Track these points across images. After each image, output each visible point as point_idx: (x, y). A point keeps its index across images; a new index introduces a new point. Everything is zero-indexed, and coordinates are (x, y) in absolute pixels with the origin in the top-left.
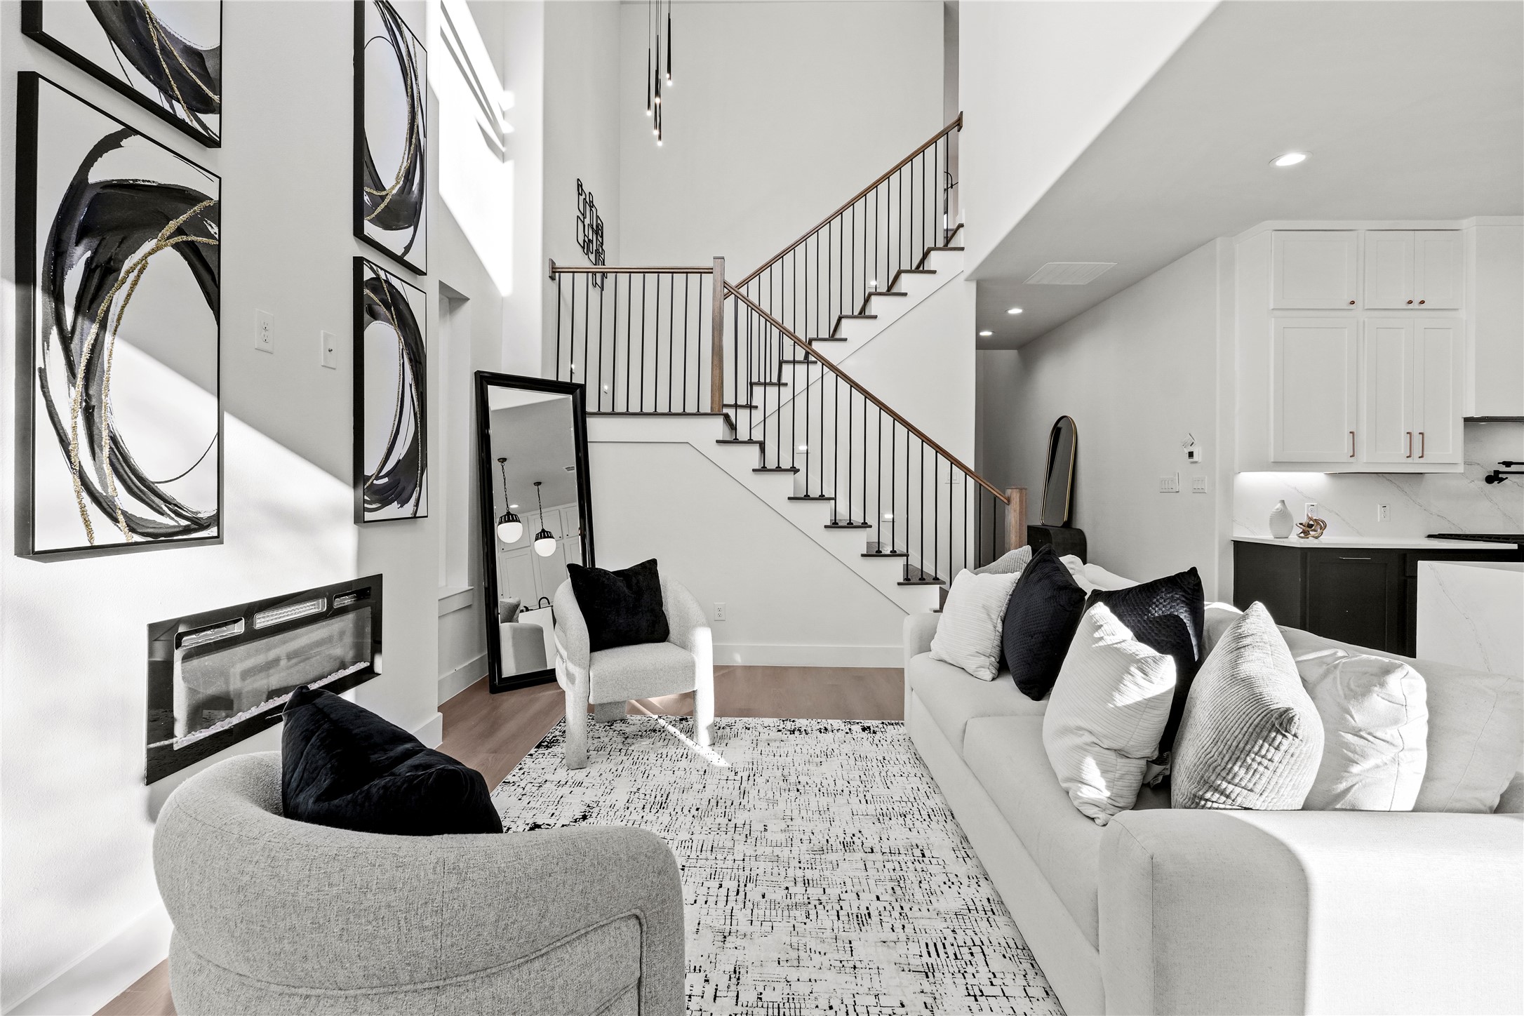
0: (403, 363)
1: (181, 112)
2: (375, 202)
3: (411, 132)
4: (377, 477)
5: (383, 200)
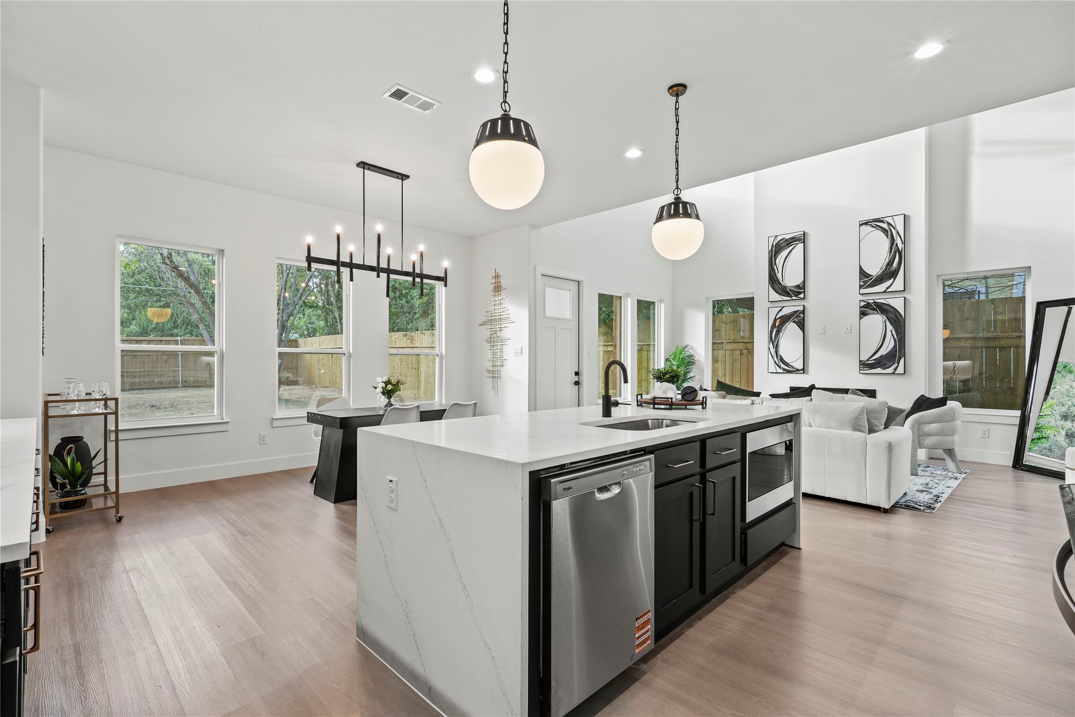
0: (886, 325)
1: (794, 298)
2: (865, 282)
3: (891, 249)
4: (867, 361)
5: (871, 279)
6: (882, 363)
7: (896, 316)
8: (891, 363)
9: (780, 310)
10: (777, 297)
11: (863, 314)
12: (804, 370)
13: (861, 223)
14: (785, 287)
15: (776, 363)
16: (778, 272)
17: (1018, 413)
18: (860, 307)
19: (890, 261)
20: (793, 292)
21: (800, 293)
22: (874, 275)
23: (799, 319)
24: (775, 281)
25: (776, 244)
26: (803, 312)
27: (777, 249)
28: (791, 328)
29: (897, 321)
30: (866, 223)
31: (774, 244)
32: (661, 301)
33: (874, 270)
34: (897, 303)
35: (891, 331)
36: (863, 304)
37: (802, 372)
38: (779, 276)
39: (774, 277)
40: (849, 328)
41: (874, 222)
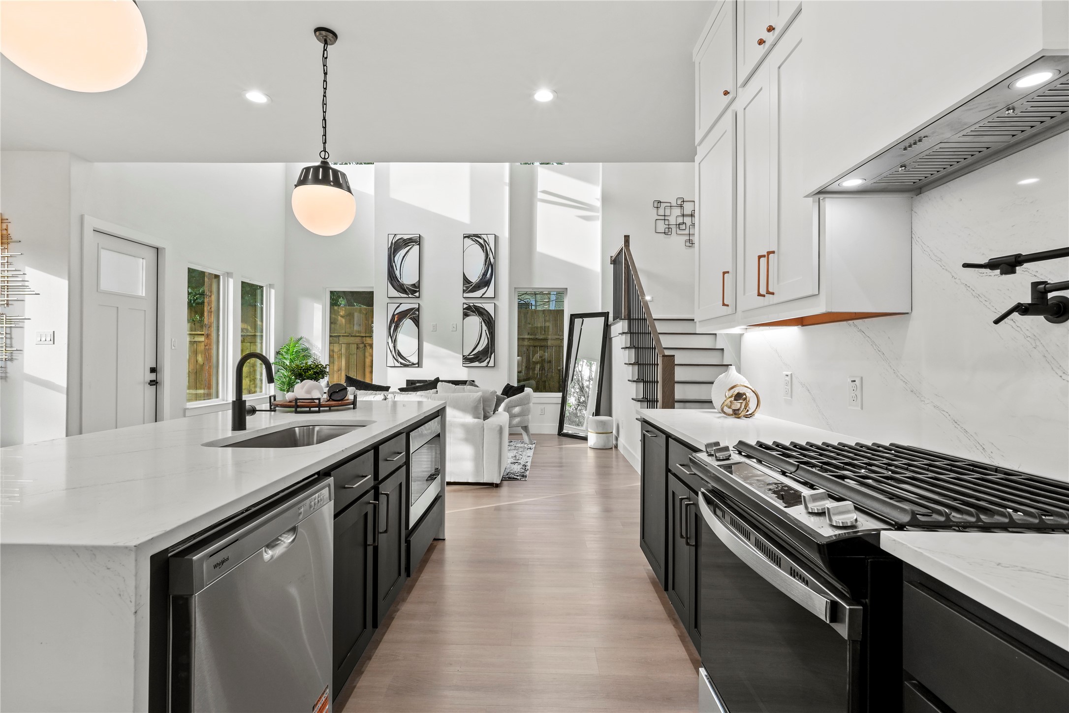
0: (482, 326)
1: (410, 296)
2: (468, 288)
3: (486, 261)
4: (468, 355)
5: (471, 285)
6: (479, 358)
7: (489, 319)
8: (486, 358)
9: (398, 307)
10: (396, 294)
11: (466, 315)
12: (419, 364)
13: (465, 235)
14: (403, 284)
15: (394, 357)
16: (397, 270)
17: (560, 395)
18: (464, 309)
19: (485, 272)
20: (410, 290)
21: (416, 292)
22: (474, 282)
23: (415, 316)
24: (393, 277)
25: (395, 242)
26: (418, 310)
27: (397, 246)
28: (408, 323)
29: (490, 322)
30: (468, 237)
31: (393, 242)
32: (271, 286)
33: (474, 278)
34: (489, 308)
35: (486, 331)
36: (465, 306)
37: (417, 366)
38: (397, 273)
39: (392, 274)
40: (455, 327)
41: (474, 236)
